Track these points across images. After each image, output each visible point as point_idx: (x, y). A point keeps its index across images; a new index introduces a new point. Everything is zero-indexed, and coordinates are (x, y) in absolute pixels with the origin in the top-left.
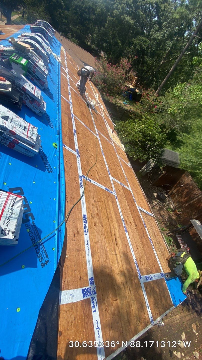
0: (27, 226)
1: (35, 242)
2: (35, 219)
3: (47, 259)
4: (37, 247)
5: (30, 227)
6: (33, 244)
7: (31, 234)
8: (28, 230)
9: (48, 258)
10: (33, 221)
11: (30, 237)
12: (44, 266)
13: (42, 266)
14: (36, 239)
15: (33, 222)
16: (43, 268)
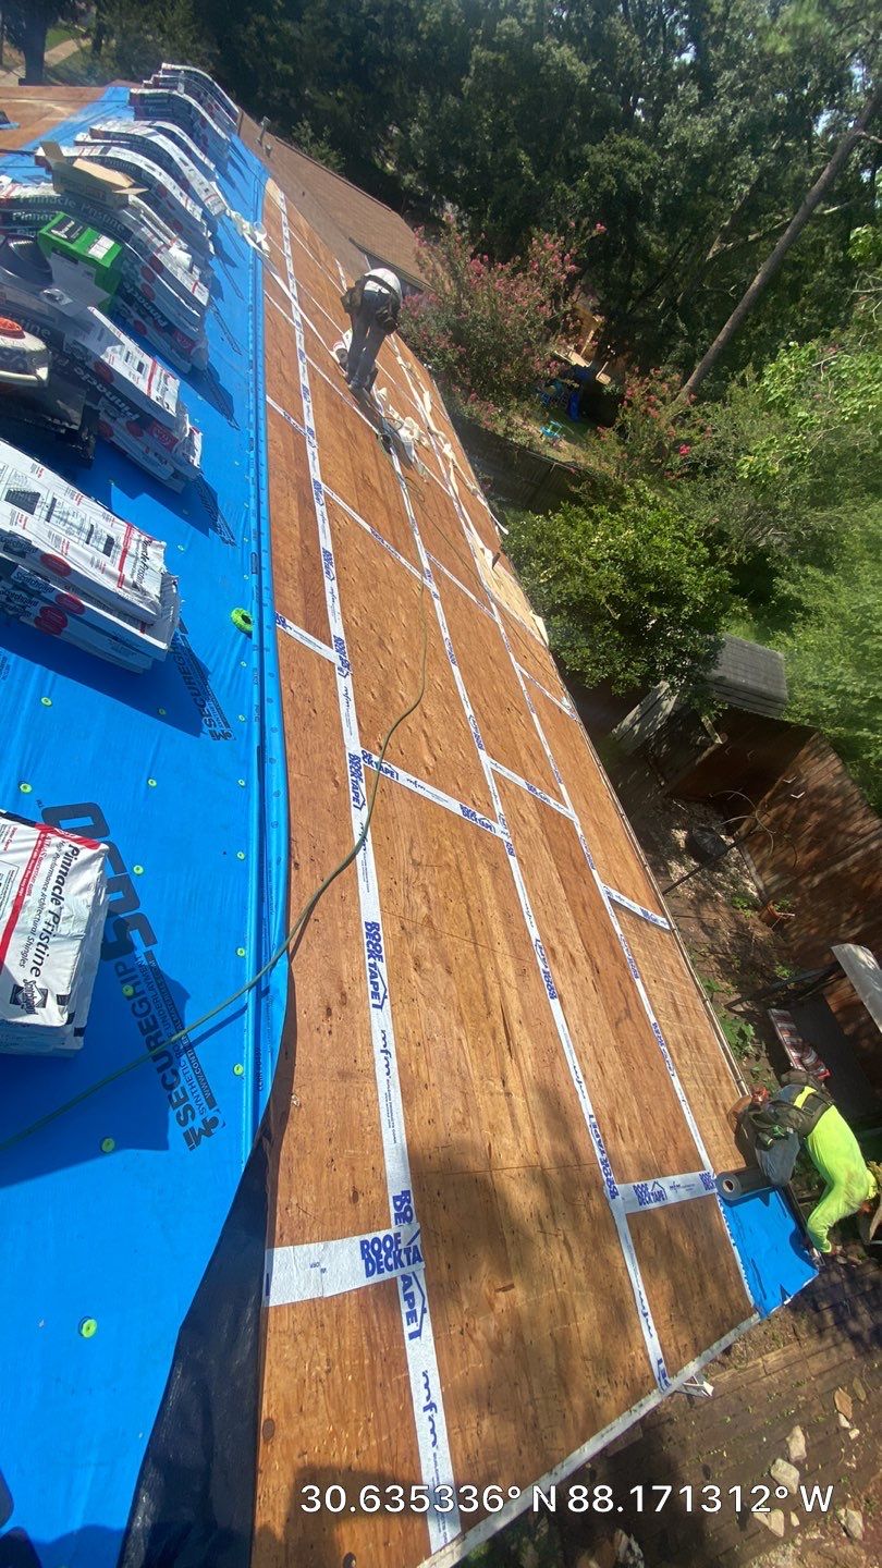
0: (121, 969)
1: (160, 1040)
2: (155, 942)
3: (210, 1113)
4: (165, 1060)
5: (136, 976)
6: (151, 1049)
7: (141, 1007)
8: (129, 990)
9: (215, 1108)
10: (149, 948)
11: (139, 1019)
12: (198, 1143)
13: (189, 1142)
14: (162, 1027)
15: (149, 955)
16: (191, 1149)
